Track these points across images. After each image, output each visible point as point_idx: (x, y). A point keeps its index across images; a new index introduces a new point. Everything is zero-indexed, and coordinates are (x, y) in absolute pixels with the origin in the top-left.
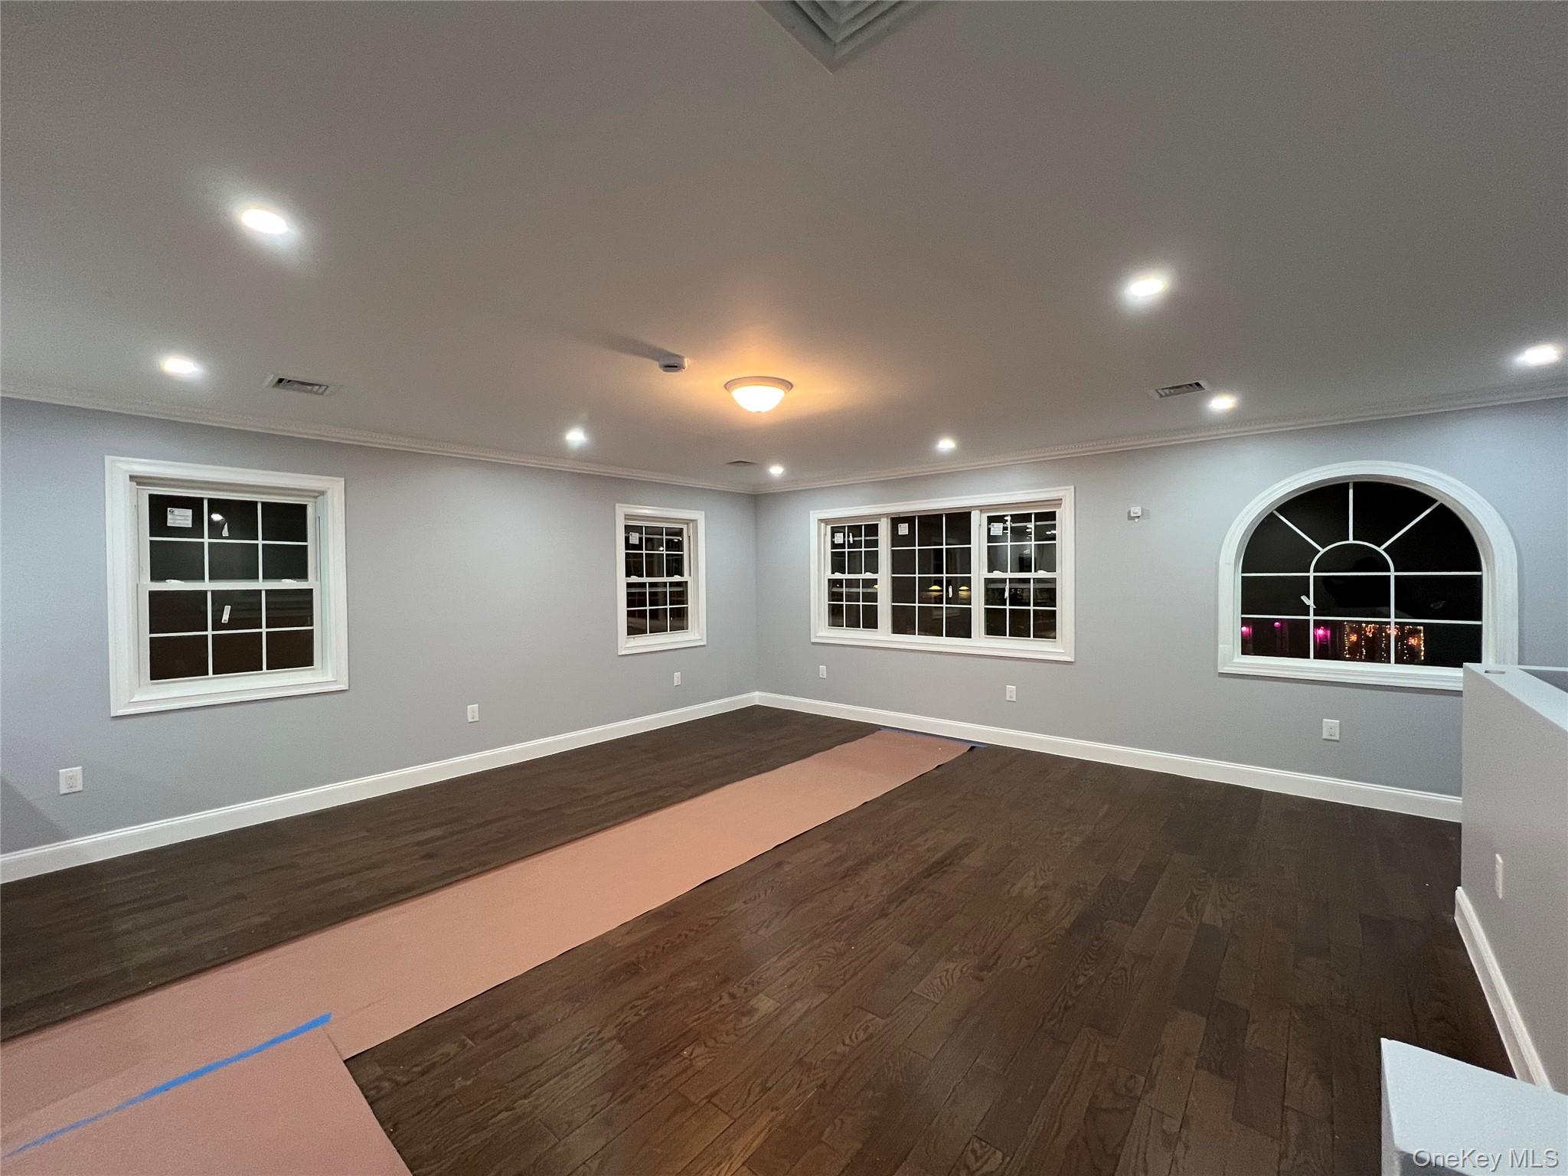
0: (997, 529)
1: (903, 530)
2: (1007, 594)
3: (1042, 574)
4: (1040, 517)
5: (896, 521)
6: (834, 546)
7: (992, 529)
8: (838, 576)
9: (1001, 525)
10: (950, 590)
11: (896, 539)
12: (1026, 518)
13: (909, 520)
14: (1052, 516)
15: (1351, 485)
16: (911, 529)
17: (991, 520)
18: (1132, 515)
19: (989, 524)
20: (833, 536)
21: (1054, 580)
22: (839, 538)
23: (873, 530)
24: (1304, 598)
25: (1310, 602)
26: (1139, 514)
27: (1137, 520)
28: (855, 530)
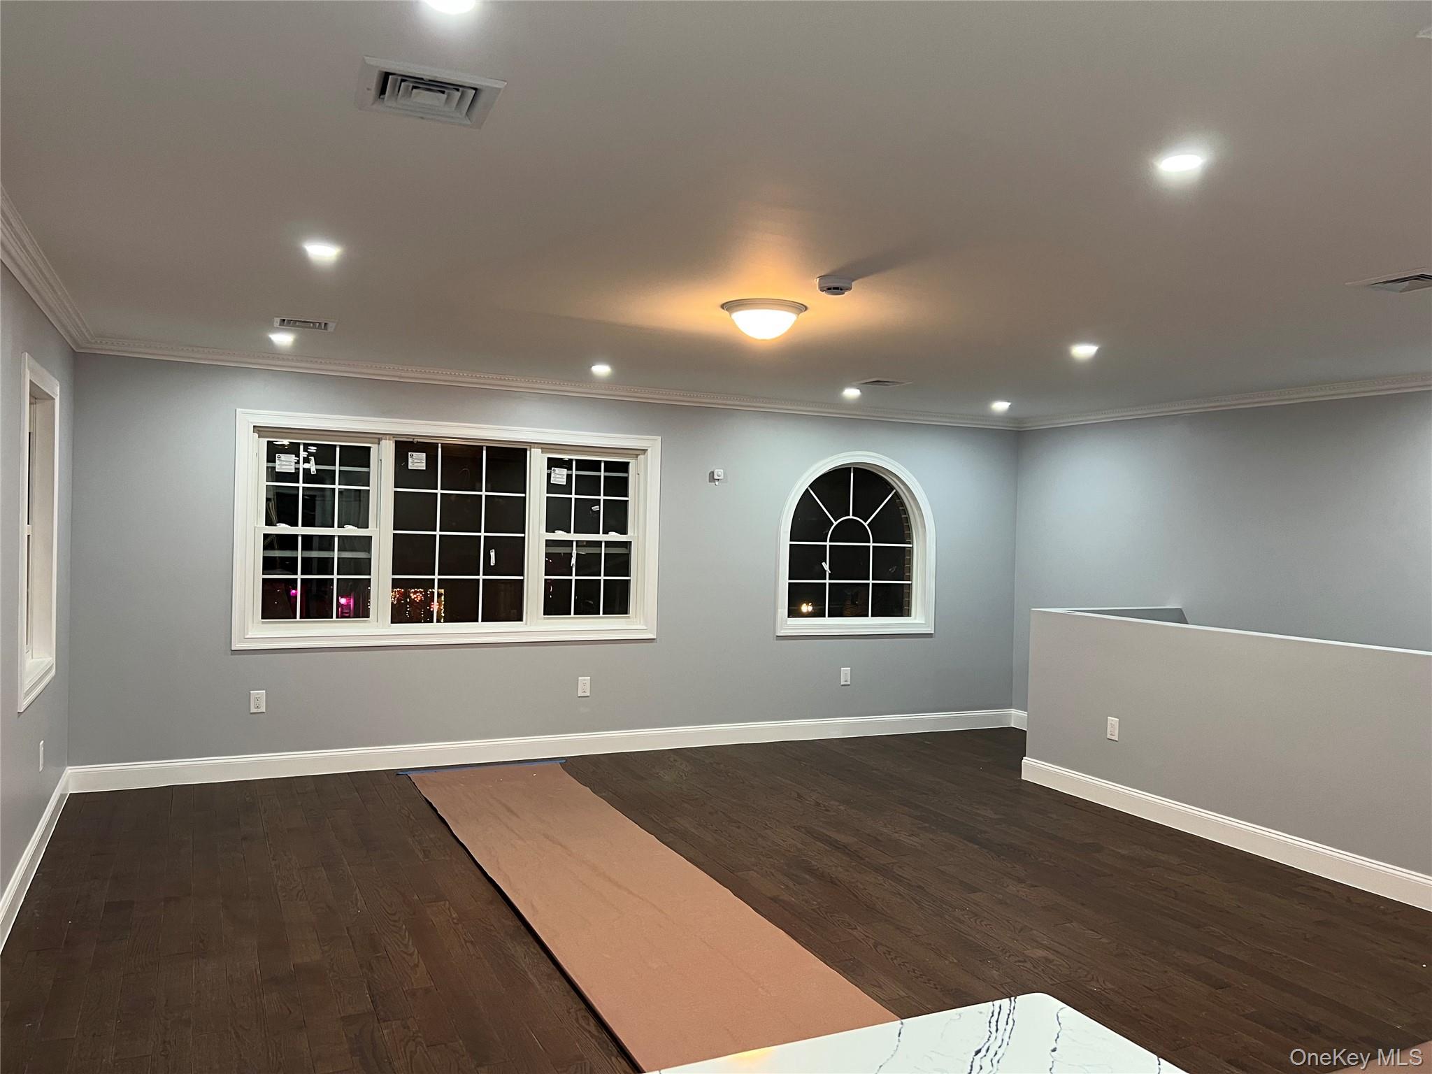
0: (560, 476)
1: (417, 461)
2: (573, 561)
3: (614, 536)
4: (610, 466)
5: (404, 448)
6: (273, 475)
7: (552, 475)
8: (283, 529)
9: (565, 472)
10: (493, 554)
11: (403, 475)
12: (595, 465)
13: (428, 448)
14: (624, 467)
15: (852, 470)
16: (431, 461)
17: (552, 463)
18: (716, 477)
19: (549, 468)
20: (271, 458)
21: (627, 545)
22: (286, 463)
23: (358, 456)
24: (823, 564)
25: (826, 566)
26: (722, 477)
27: (717, 483)
28: (324, 454)
